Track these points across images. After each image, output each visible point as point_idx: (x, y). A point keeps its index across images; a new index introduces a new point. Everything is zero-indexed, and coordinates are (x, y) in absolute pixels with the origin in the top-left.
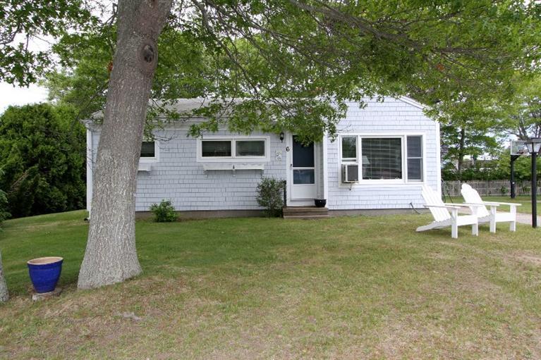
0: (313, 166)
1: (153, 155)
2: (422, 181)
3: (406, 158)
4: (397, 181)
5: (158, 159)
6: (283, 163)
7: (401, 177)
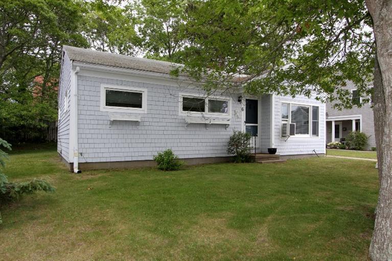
0: (257, 123)
1: (140, 106)
2: (318, 136)
3: (312, 121)
4: (306, 136)
5: (146, 110)
6: (239, 120)
7: (308, 134)
